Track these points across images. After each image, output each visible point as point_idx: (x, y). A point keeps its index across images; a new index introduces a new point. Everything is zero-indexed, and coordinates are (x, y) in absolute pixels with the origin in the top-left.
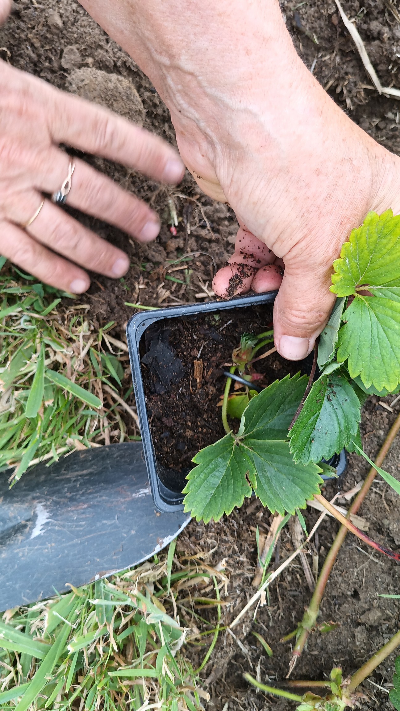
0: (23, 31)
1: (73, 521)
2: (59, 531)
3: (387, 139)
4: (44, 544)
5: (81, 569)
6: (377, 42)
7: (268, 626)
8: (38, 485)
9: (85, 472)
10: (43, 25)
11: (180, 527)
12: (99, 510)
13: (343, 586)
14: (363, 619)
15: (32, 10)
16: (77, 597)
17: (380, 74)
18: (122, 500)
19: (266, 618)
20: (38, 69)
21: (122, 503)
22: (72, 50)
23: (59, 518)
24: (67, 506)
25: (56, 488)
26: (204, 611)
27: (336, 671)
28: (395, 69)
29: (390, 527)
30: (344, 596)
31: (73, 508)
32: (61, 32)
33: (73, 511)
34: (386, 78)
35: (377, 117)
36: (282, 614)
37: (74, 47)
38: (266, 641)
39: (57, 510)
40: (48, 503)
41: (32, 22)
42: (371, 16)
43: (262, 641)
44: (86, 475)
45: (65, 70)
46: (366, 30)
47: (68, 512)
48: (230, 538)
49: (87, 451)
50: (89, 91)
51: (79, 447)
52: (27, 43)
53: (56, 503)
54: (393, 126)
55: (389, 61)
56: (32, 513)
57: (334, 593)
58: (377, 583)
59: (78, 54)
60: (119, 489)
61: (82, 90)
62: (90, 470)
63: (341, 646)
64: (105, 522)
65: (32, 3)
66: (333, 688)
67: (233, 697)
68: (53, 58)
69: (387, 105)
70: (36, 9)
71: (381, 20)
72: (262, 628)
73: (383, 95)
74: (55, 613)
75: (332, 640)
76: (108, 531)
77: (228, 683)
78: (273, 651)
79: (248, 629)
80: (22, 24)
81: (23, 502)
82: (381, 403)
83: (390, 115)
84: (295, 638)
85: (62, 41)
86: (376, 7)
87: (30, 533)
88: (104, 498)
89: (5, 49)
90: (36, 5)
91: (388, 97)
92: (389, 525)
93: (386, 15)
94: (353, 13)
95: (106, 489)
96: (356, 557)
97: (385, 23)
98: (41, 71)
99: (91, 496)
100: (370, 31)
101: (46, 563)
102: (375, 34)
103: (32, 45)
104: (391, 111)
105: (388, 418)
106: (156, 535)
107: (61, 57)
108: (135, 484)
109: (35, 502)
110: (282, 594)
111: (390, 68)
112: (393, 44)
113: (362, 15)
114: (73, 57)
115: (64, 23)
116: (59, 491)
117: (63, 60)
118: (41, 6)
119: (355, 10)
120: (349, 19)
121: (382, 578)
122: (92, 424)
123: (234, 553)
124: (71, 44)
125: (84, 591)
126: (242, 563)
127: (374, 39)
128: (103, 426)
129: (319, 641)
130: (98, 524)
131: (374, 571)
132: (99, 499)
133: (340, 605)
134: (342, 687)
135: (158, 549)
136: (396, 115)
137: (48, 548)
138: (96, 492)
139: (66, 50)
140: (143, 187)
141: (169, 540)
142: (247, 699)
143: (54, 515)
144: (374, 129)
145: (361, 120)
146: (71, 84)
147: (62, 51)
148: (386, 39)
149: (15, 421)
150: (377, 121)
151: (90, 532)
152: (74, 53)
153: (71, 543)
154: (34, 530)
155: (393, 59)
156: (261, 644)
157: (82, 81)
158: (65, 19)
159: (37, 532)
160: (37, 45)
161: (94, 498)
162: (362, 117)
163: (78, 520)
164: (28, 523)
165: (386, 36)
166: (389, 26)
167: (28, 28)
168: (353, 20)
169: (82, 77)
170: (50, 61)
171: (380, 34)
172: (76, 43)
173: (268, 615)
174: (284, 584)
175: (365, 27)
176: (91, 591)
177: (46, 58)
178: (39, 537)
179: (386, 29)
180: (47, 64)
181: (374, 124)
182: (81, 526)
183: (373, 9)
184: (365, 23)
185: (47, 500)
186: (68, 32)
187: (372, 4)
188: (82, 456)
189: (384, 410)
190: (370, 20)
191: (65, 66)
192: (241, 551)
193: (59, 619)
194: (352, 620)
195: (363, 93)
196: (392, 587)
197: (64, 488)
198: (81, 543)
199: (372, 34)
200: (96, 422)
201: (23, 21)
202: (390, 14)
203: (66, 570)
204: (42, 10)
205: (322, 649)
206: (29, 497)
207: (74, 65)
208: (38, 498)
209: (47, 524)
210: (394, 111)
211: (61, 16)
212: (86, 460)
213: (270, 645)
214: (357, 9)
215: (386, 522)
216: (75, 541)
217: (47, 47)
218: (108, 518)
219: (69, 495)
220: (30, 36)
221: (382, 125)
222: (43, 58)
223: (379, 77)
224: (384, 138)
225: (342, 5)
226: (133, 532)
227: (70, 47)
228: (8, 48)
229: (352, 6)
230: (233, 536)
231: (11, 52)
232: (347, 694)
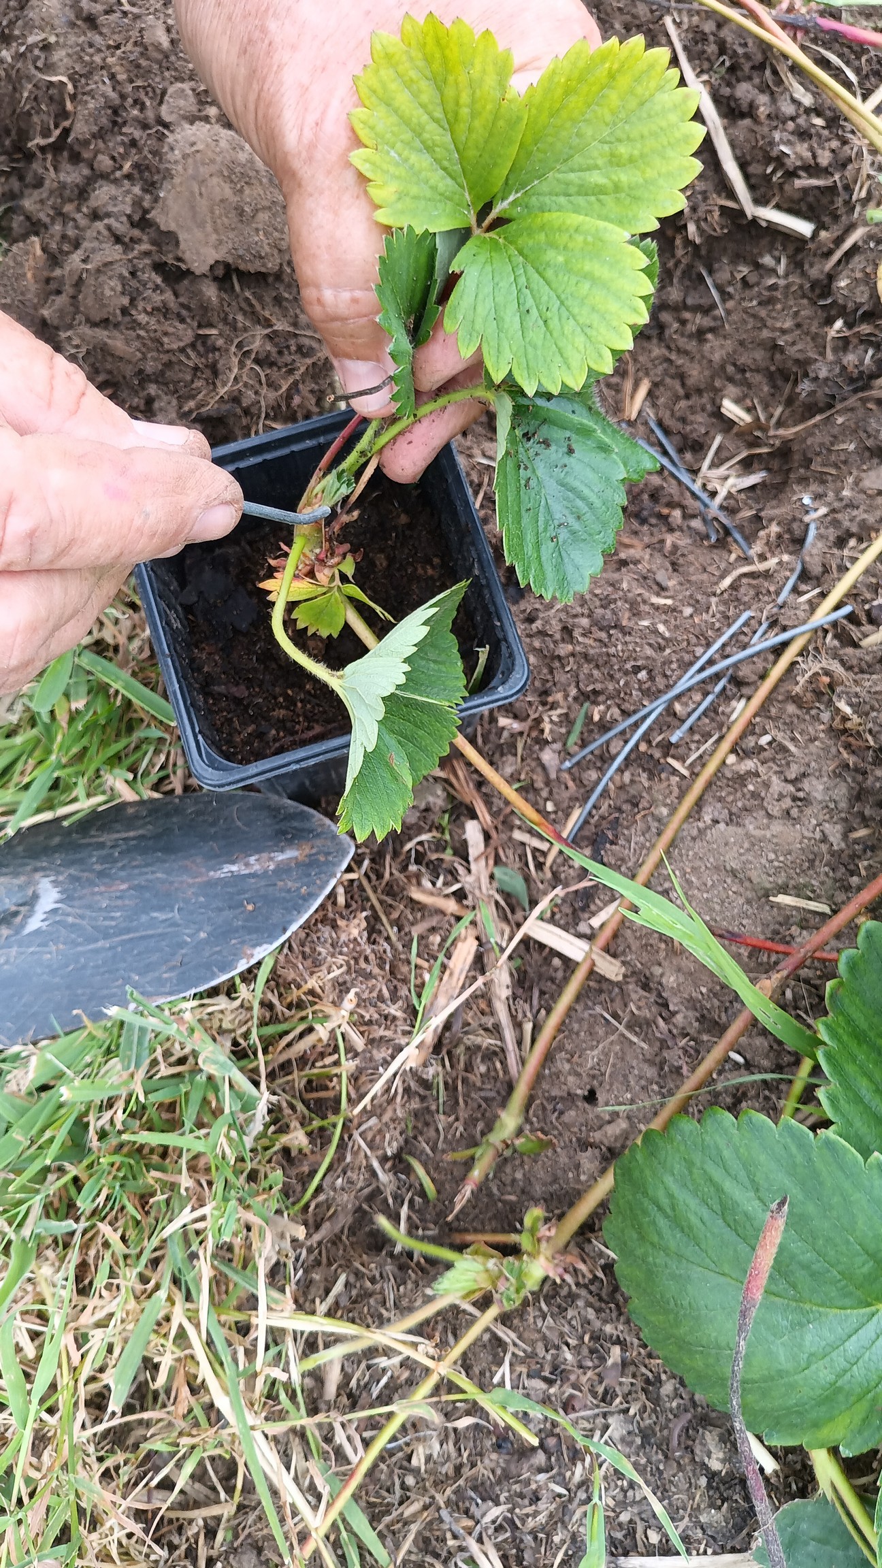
0: (99, 50)
1: (100, 909)
2: (73, 925)
3: (760, 304)
4: (45, 945)
5: (105, 992)
6: (747, 122)
7: (433, 1149)
8: (47, 851)
9: (132, 834)
10: (136, 44)
11: (285, 930)
12: (147, 895)
13: (571, 1079)
14: (596, 1136)
15: (118, 15)
16: (92, 1037)
17: (753, 181)
18: (190, 881)
19: (432, 1133)
20: (120, 120)
21: (190, 886)
22: (183, 90)
23: (76, 903)
24: (92, 883)
25: (78, 856)
26: (319, 1101)
27: (534, 1214)
28: (779, 174)
29: (664, 980)
30: (571, 1096)
31: (103, 889)
32: (167, 57)
33: (101, 893)
34: (763, 190)
35: (746, 262)
36: (461, 1129)
37: (186, 86)
38: (428, 1173)
39: (75, 890)
40: (61, 878)
41: (116, 37)
42: (739, 73)
43: (420, 1170)
44: (134, 839)
45: (166, 125)
46: (729, 98)
47: (93, 894)
48: (376, 971)
49: (142, 803)
50: (203, 164)
51: (128, 795)
52: (104, 72)
53: (74, 879)
54: (771, 281)
55: (768, 159)
56: (30, 893)
57: (555, 1092)
58: (631, 1078)
59: (192, 99)
60: (188, 863)
61: (190, 160)
62: (141, 832)
63: (556, 1186)
64: (155, 914)
65: (120, 3)
66: (524, 1241)
67: (357, 1265)
68: (148, 103)
69: (765, 242)
70: (125, 13)
71: (757, 81)
72: (423, 1151)
73: (755, 220)
74: (49, 1056)
75: (541, 1174)
76: (160, 931)
77: (352, 1244)
78: (438, 1192)
79: (395, 1144)
80: (98, 39)
81: (16, 874)
82: (670, 760)
83: (767, 260)
84: (473, 1158)
85: (167, 74)
86: (747, 56)
87: (23, 925)
88: (159, 875)
89: (65, 79)
90: (127, 7)
91: (764, 224)
92: (662, 975)
93: (768, 72)
94: (706, 65)
95: (164, 861)
96: (601, 1031)
97: (764, 88)
98: (125, 123)
99: (136, 871)
100: (736, 100)
101: (45, 977)
102: (745, 107)
103: (112, 77)
104: (770, 252)
105: (679, 787)
106: (243, 942)
107: (161, 102)
108: (217, 856)
109: (37, 876)
110: (467, 1095)
111: (769, 170)
112: (776, 128)
113: (723, 70)
114: (182, 103)
115: (172, 42)
116: (81, 861)
117: (164, 108)
118: (135, 10)
119: (708, 59)
120: (698, 76)
121: (640, 1070)
122: (155, 760)
123: (381, 998)
124: (182, 80)
125: (105, 1029)
126: (395, 1018)
127: (743, 115)
128: (175, 765)
129: (519, 1175)
130: (144, 918)
131: (628, 1058)
132: (150, 877)
133: (561, 1113)
134: (539, 1240)
135: (243, 966)
136: (778, 261)
137: (52, 953)
138: (147, 865)
139: (171, 90)
140: (288, 347)
141: (264, 952)
142: (381, 1266)
143: (68, 898)
144: (739, 285)
145: (716, 266)
146: (172, 149)
147: (164, 93)
148: (763, 117)
149: (18, 740)
150: (744, 270)
151: (128, 931)
152: (186, 97)
153: (92, 946)
154: (30, 920)
155: (774, 154)
156: (418, 1177)
157: (193, 144)
158: (174, 36)
159: (35, 923)
160: (122, 77)
161: (141, 874)
162: (719, 260)
163: (109, 909)
164: (22, 908)
165: (763, 111)
166: (772, 93)
167: (109, 47)
168: (705, 77)
169: (193, 139)
170: (143, 107)
171: (752, 106)
172: (191, 79)
173: (437, 1130)
174: (471, 1077)
175: (726, 91)
176: (115, 1031)
177: (136, 102)
178: (37, 932)
179: (763, 99)
180: (135, 112)
181: (739, 276)
182: (112, 918)
183: (742, 60)
184: (729, 84)
185: (58, 873)
186: (179, 58)
187: (740, 51)
188: (130, 811)
189: (675, 772)
190: (738, 81)
191: (167, 118)
192: (394, 997)
193: (56, 1067)
194: (579, 1140)
195: (717, 214)
196: (655, 1087)
197: (90, 856)
198: (110, 948)
199: (739, 106)
200: (163, 758)
201: (101, 34)
202: (775, 72)
203: (80, 991)
204: (137, 17)
205: (523, 1192)
206: (29, 868)
207: (185, 118)
208: (43, 869)
209: (54, 911)
210: (777, 253)
211: (168, 30)
212: (136, 817)
213: (433, 1180)
214: (713, 58)
215: (657, 971)
216: (100, 944)
217: (139, 83)
218: (160, 909)
219: (98, 867)
220: (110, 60)
221: (752, 279)
222: (130, 100)
223: (752, 187)
224: (755, 303)
225: (685, 48)
226: (203, 935)
227: (179, 85)
228: (71, 78)
229: (704, 52)
230: (382, 968)
231: (75, 87)
232: (549, 1253)
